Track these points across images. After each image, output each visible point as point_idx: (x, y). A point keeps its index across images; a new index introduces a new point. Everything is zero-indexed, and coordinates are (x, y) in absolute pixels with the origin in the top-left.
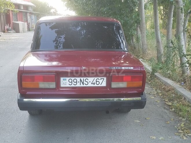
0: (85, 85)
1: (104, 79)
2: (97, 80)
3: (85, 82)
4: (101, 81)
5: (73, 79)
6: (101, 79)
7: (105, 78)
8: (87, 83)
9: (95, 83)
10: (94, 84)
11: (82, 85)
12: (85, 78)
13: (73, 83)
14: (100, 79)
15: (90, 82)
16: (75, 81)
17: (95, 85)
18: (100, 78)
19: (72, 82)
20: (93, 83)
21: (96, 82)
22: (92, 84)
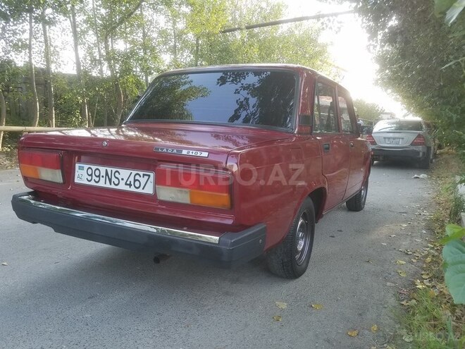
0: (113, 186)
1: (149, 176)
2: (137, 177)
3: (114, 179)
4: (143, 180)
5: (94, 167)
6: (144, 175)
7: (152, 175)
8: (116, 182)
9: (132, 183)
10: (130, 185)
11: (108, 185)
12: (114, 170)
13: (94, 177)
14: (142, 176)
15: (122, 179)
16: (97, 173)
17: (133, 189)
18: (141, 173)
19: (91, 175)
20: (128, 183)
21: (135, 180)
22: (126, 184)
